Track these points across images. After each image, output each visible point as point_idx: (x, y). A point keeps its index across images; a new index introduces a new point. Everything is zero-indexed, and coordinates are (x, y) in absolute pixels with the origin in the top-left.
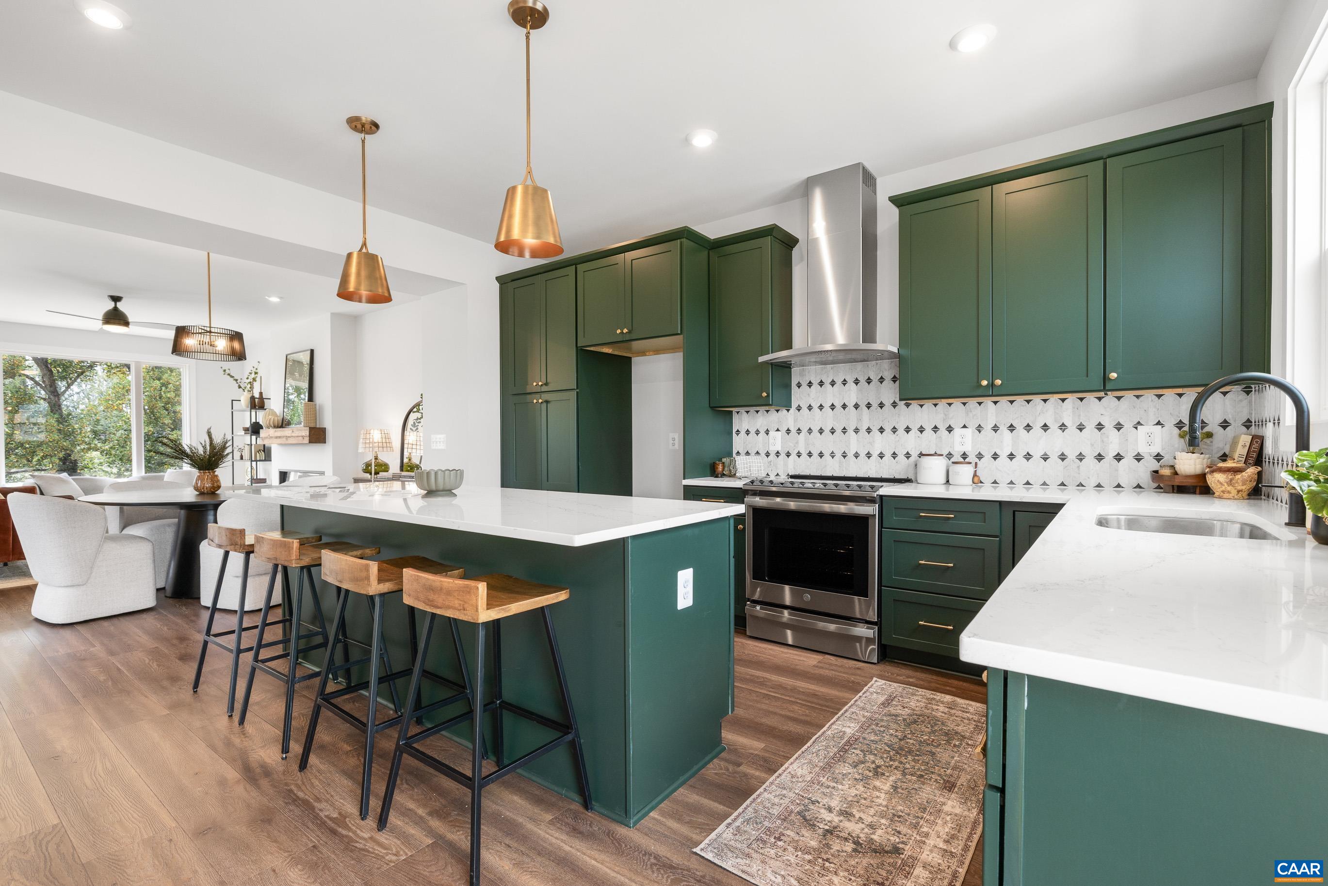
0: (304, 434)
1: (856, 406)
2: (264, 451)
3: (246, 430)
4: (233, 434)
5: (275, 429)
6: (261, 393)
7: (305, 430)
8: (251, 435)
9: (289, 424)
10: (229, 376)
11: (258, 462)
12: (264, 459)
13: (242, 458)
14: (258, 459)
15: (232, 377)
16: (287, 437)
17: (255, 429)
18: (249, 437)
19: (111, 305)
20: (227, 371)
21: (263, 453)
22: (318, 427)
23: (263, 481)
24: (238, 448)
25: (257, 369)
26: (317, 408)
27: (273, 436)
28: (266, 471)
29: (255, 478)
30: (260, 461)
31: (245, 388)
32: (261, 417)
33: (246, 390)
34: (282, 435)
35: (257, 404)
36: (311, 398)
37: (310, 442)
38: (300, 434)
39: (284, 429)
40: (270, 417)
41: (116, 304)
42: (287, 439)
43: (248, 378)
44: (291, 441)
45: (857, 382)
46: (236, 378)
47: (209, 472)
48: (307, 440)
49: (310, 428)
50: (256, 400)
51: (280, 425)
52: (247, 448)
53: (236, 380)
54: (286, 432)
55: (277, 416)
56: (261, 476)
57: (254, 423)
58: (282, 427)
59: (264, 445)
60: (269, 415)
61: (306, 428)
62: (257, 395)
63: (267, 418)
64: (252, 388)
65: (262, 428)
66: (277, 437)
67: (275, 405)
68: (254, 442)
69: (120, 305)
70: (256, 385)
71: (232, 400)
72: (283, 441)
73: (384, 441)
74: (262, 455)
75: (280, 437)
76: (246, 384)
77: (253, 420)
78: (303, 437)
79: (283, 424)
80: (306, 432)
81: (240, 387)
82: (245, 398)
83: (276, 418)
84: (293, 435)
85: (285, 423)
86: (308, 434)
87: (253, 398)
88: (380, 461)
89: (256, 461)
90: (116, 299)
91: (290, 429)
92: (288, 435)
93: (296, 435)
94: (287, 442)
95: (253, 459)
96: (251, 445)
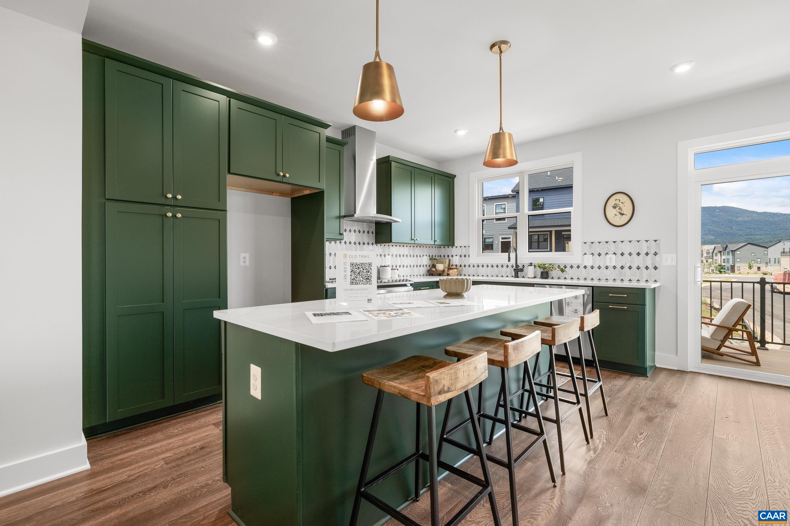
1: (355, 243)
45: (355, 231)
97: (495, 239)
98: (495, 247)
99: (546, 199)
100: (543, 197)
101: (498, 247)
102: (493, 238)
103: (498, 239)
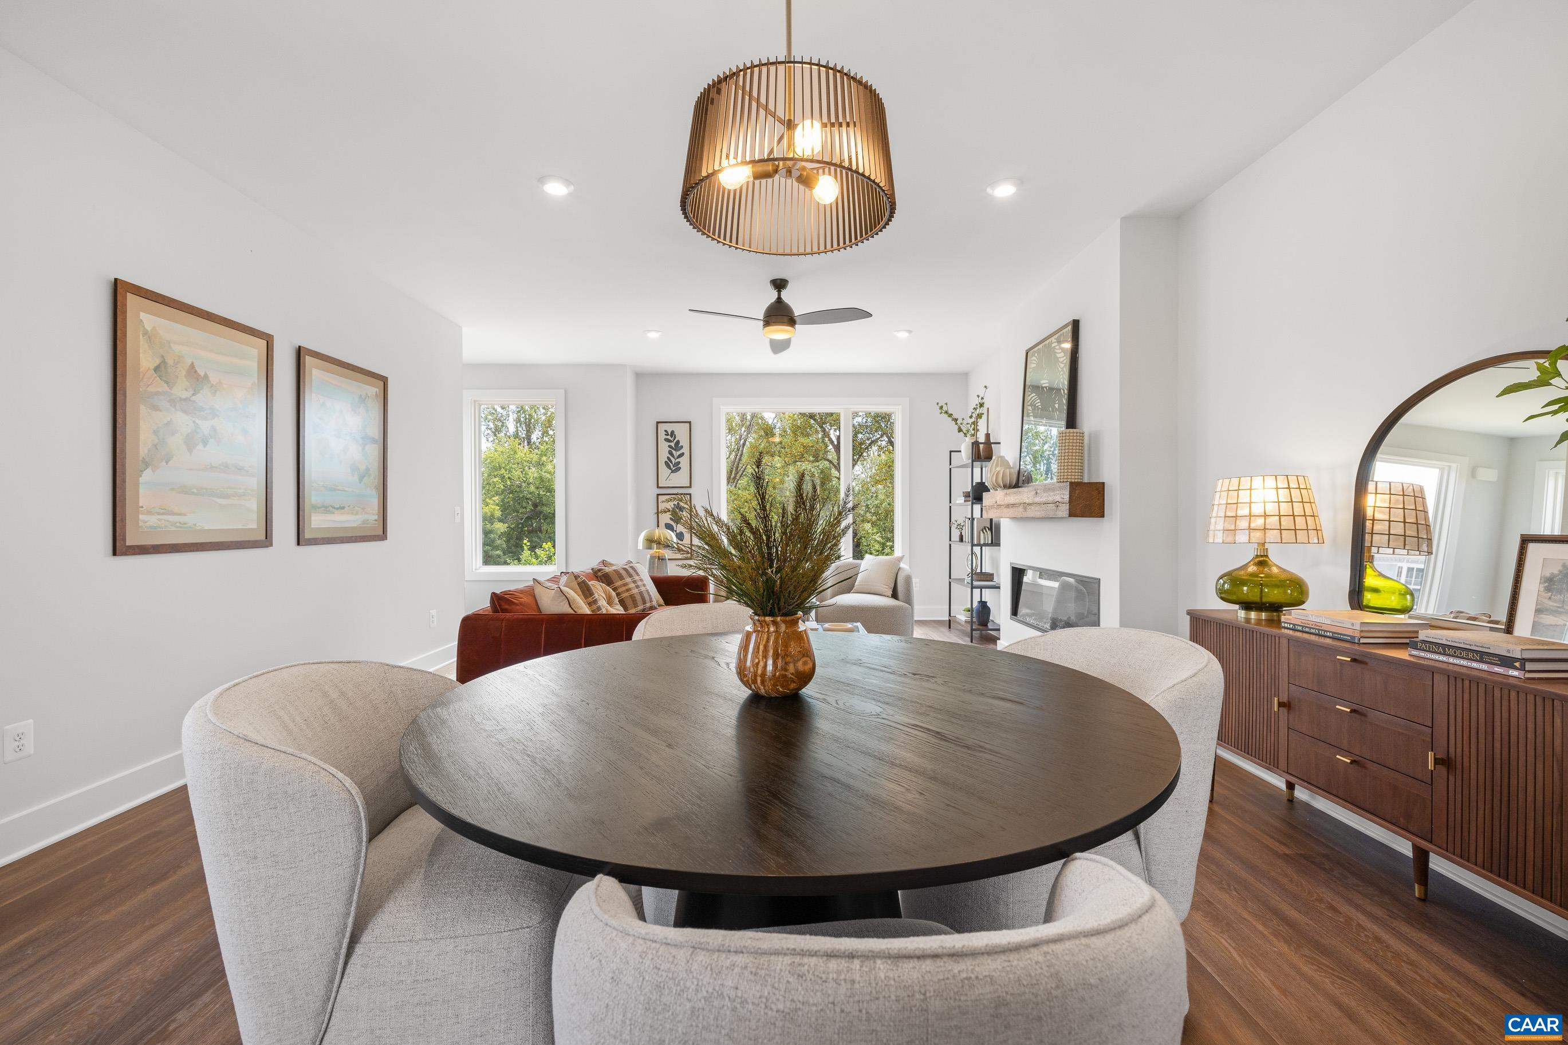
0: (1058, 498)
2: (991, 529)
3: (967, 495)
4: (950, 502)
5: (1006, 491)
6: (988, 436)
7: (1060, 488)
8: (973, 504)
9: (1029, 480)
10: (946, 416)
11: (983, 548)
12: (990, 542)
13: (961, 539)
14: (982, 542)
15: (950, 415)
16: (1026, 505)
17: (977, 494)
18: (970, 507)
19: (773, 296)
20: (945, 408)
21: (989, 533)
22: (1086, 480)
23: (989, 577)
24: (956, 524)
25: (982, 398)
26: (1086, 441)
27: (1002, 503)
28: (995, 562)
29: (979, 571)
30: (986, 545)
31: (968, 431)
32: (987, 473)
33: (968, 435)
34: (1017, 501)
35: (983, 453)
36: (1072, 421)
37: (1072, 514)
38: (1051, 499)
39: (1020, 489)
40: (998, 469)
41: (779, 294)
42: (1025, 509)
43: (971, 417)
44: (1032, 512)
46: (955, 416)
47: (774, 623)
48: (1064, 511)
49: (1072, 485)
50: (981, 446)
51: (1014, 484)
52: (968, 523)
53: (956, 420)
54: (1024, 495)
55: (1009, 467)
56: (987, 569)
57: (978, 483)
58: (1017, 486)
59: (991, 520)
60: (997, 466)
61: (1062, 484)
62: (982, 439)
63: (994, 470)
64: (976, 430)
65: (988, 490)
66: (1008, 506)
67: (1007, 451)
68: (977, 514)
69: (785, 295)
70: (982, 424)
71: (951, 452)
72: (1019, 512)
73: (1298, 509)
74: (987, 537)
75: (1013, 505)
76: (969, 425)
77: (977, 479)
78: (1056, 504)
79: (1019, 481)
80: (1063, 495)
81: (960, 430)
82: (965, 447)
83: (1008, 471)
84: (1037, 500)
85: (1022, 478)
86: (1067, 498)
87: (976, 444)
88: (1275, 570)
89: (981, 546)
90: (779, 284)
91: (1030, 489)
92: (1027, 501)
93: (1043, 500)
94: (1025, 515)
95: (975, 542)
96: (973, 519)
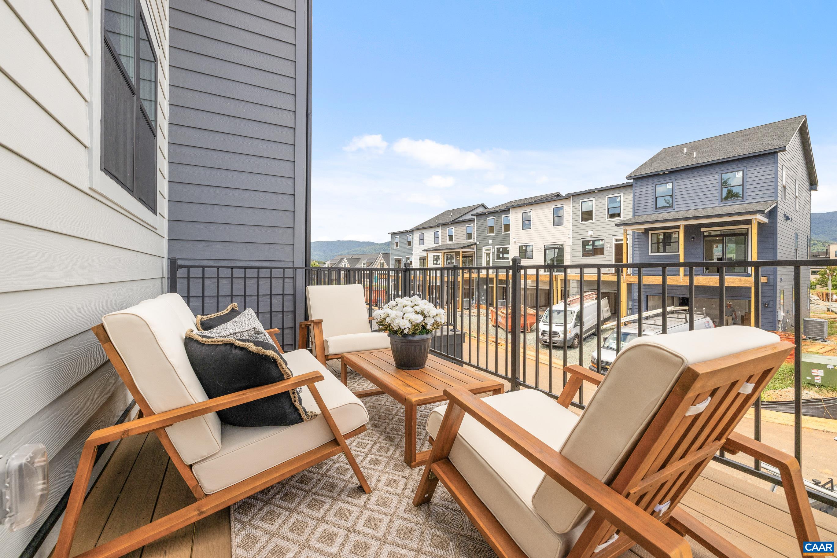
97: (607, 241)
98: (606, 251)
99: (676, 184)
100: (672, 182)
101: (610, 251)
102: (604, 240)
103: (610, 241)
